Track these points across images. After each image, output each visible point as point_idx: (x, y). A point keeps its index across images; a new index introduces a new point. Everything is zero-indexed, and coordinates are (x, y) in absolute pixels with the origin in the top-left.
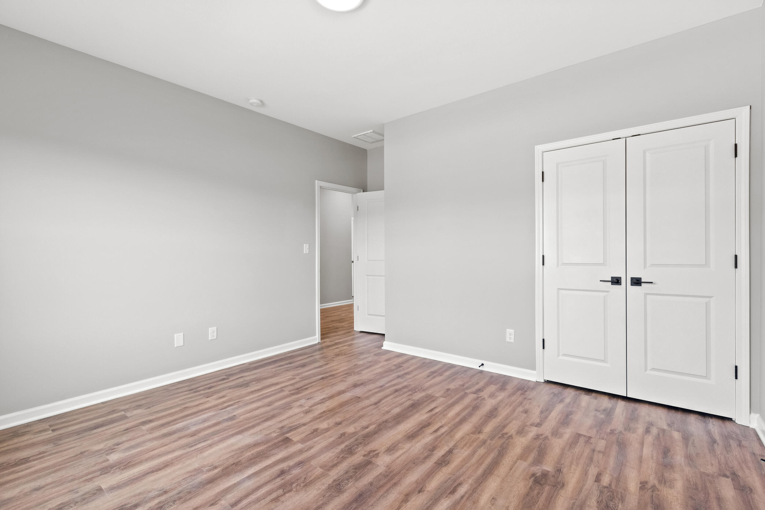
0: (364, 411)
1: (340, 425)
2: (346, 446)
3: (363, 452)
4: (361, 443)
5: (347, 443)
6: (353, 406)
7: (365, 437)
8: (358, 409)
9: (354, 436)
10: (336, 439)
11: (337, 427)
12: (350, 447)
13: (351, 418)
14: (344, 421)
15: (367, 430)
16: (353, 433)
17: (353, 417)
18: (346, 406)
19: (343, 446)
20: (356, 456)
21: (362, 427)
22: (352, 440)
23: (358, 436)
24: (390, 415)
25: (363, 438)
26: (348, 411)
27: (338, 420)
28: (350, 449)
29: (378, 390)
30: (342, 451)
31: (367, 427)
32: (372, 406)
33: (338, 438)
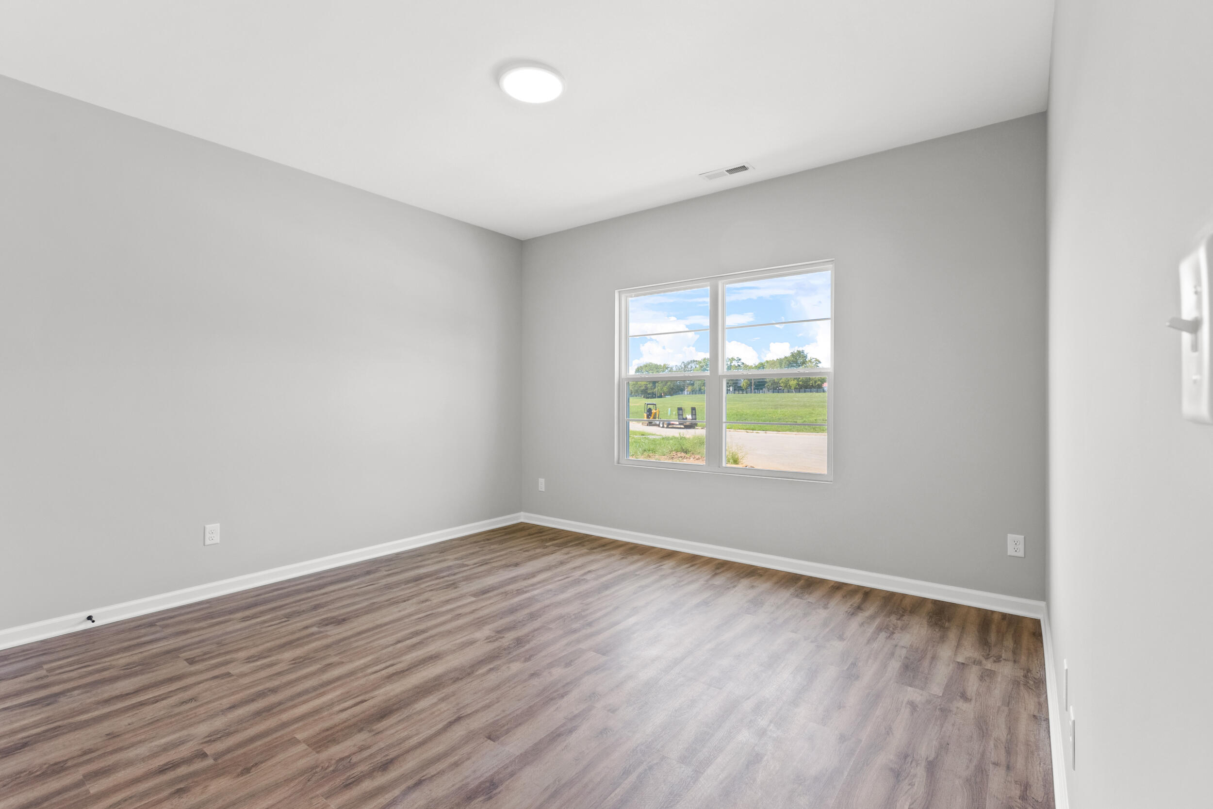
0: (488, 701)
1: (533, 672)
2: (523, 647)
3: (504, 640)
4: (505, 649)
5: (523, 649)
6: (508, 712)
7: (497, 657)
8: (499, 704)
9: (512, 657)
10: (536, 654)
11: (538, 670)
12: (519, 646)
13: (513, 686)
14: (525, 681)
15: (491, 666)
16: (513, 661)
17: (509, 687)
18: (520, 711)
19: (527, 647)
20: (512, 638)
21: (497, 670)
22: (515, 653)
23: (507, 658)
24: (443, 693)
25: (501, 655)
26: (519, 700)
27: (535, 682)
28: (518, 644)
29: (432, 770)
30: (528, 642)
31: (491, 670)
32: (469, 712)
33: (534, 655)
